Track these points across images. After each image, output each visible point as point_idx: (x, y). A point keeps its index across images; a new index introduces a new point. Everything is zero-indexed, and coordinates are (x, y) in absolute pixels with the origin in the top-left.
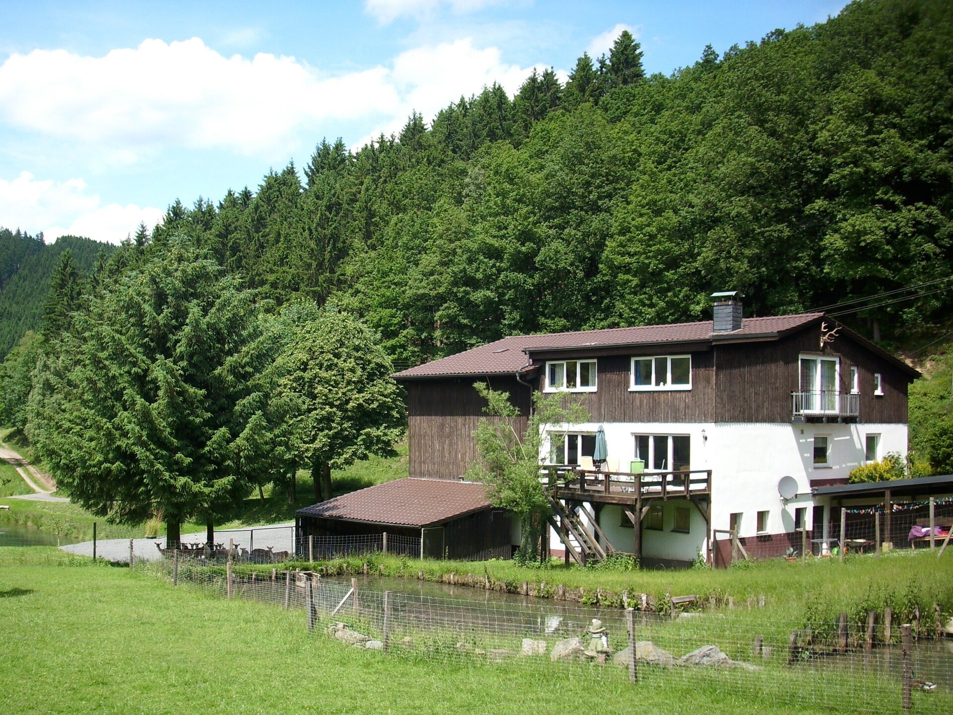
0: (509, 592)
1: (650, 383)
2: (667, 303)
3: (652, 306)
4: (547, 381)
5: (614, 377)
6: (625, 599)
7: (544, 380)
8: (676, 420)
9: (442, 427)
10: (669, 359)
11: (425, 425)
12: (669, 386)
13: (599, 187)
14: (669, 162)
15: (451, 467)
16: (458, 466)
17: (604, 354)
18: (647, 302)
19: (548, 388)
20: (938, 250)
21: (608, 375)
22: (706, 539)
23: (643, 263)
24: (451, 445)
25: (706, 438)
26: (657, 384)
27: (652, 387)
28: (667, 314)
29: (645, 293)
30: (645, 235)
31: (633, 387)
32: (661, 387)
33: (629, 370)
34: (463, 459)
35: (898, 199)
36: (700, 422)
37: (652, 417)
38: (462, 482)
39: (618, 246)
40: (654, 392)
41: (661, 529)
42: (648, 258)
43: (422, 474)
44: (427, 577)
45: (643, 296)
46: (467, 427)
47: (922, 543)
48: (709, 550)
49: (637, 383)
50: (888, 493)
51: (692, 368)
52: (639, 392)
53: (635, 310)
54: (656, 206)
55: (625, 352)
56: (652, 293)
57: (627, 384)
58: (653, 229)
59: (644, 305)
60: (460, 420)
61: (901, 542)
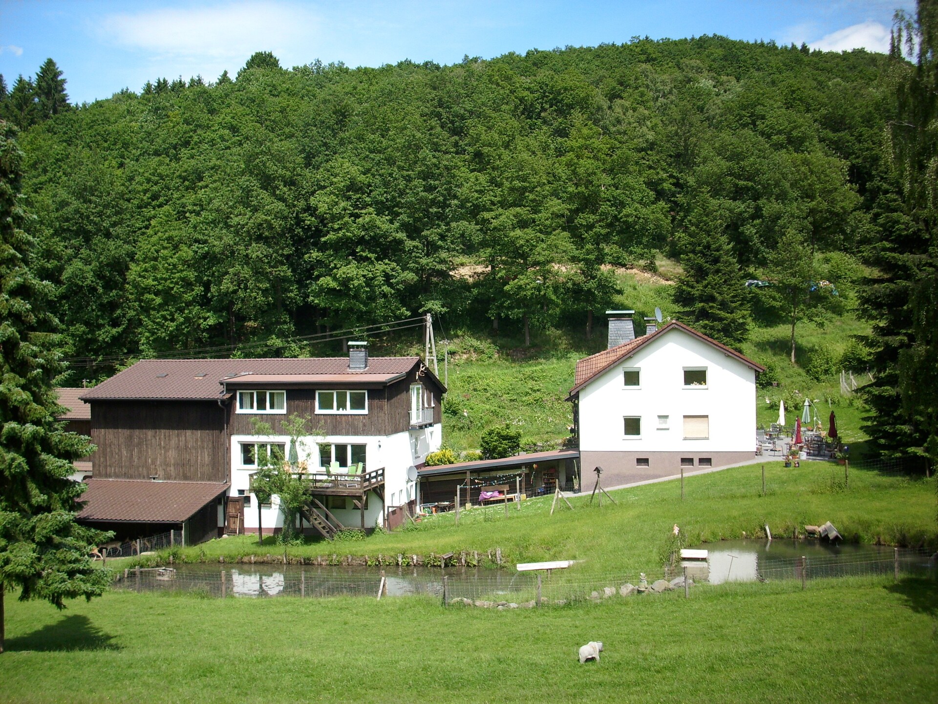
0: (306, 564)
1: (332, 408)
2: (184, 318)
3: (173, 320)
4: (238, 404)
5: (301, 403)
6: (400, 559)
7: (235, 404)
8: (356, 433)
9: (131, 437)
10: (348, 393)
11: (111, 436)
12: (349, 411)
13: (109, 217)
14: (161, 200)
15: (140, 469)
16: (148, 469)
17: (290, 388)
18: (168, 317)
19: (238, 411)
20: (393, 292)
21: (296, 402)
22: (382, 512)
23: (168, 286)
24: (140, 452)
25: (380, 446)
26: (338, 409)
27: (334, 411)
28: (183, 327)
29: (166, 310)
30: (170, 265)
31: (318, 411)
32: (341, 412)
33: (314, 399)
34: (153, 463)
35: (372, 256)
36: (375, 435)
37: (335, 432)
38: (153, 481)
39: (143, 271)
40: (336, 415)
41: (345, 508)
42: (172, 282)
43: (107, 475)
44: (227, 560)
45: (165, 312)
46: (157, 438)
47: (487, 502)
48: (384, 519)
49: (321, 407)
50: (468, 473)
51: (368, 399)
52: (324, 415)
53: (158, 324)
54: (173, 241)
55: (311, 387)
56: (173, 310)
57: (313, 409)
58: (174, 260)
59: (166, 319)
60: (150, 433)
61: (475, 502)
